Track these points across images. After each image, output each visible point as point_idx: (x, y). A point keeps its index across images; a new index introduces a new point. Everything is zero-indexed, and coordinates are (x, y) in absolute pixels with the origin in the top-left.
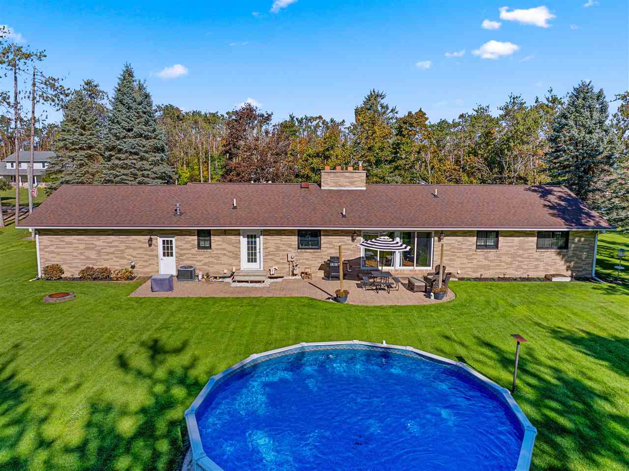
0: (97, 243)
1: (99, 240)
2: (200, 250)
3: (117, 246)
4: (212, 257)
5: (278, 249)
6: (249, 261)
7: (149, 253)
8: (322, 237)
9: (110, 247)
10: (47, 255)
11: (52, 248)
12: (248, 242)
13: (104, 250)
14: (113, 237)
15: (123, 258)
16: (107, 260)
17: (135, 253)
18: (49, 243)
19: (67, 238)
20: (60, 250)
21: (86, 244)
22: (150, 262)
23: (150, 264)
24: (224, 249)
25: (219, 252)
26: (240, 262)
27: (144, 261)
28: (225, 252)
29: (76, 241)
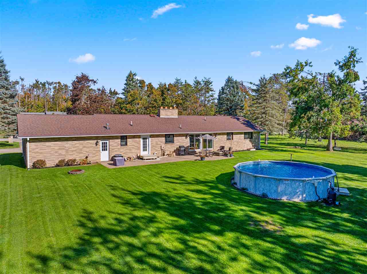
0: (67, 146)
1: (67, 144)
2: (122, 146)
3: (78, 147)
4: (127, 150)
5: (157, 144)
6: (143, 151)
7: (96, 149)
8: (174, 137)
9: (73, 147)
10: (33, 155)
11: (37, 150)
12: (143, 141)
13: (70, 149)
14: (76, 142)
15: (82, 153)
16: (72, 155)
17: (88, 150)
18: (35, 147)
19: (48, 144)
20: (42, 151)
21: (59, 146)
22: (96, 154)
23: (96, 156)
24: (133, 145)
25: (131, 147)
26: (140, 151)
27: (93, 154)
28: (133, 147)
29: (53, 145)
